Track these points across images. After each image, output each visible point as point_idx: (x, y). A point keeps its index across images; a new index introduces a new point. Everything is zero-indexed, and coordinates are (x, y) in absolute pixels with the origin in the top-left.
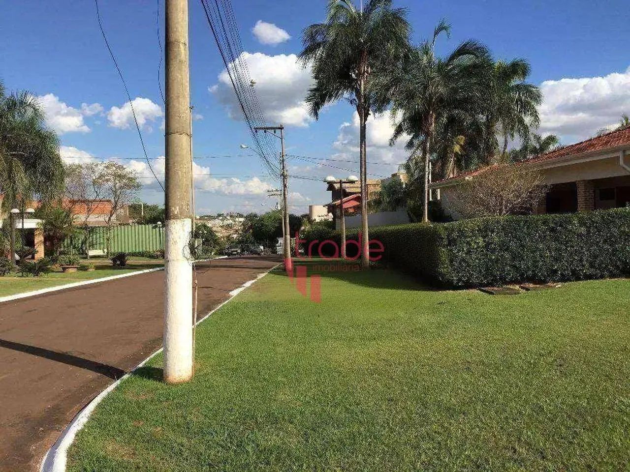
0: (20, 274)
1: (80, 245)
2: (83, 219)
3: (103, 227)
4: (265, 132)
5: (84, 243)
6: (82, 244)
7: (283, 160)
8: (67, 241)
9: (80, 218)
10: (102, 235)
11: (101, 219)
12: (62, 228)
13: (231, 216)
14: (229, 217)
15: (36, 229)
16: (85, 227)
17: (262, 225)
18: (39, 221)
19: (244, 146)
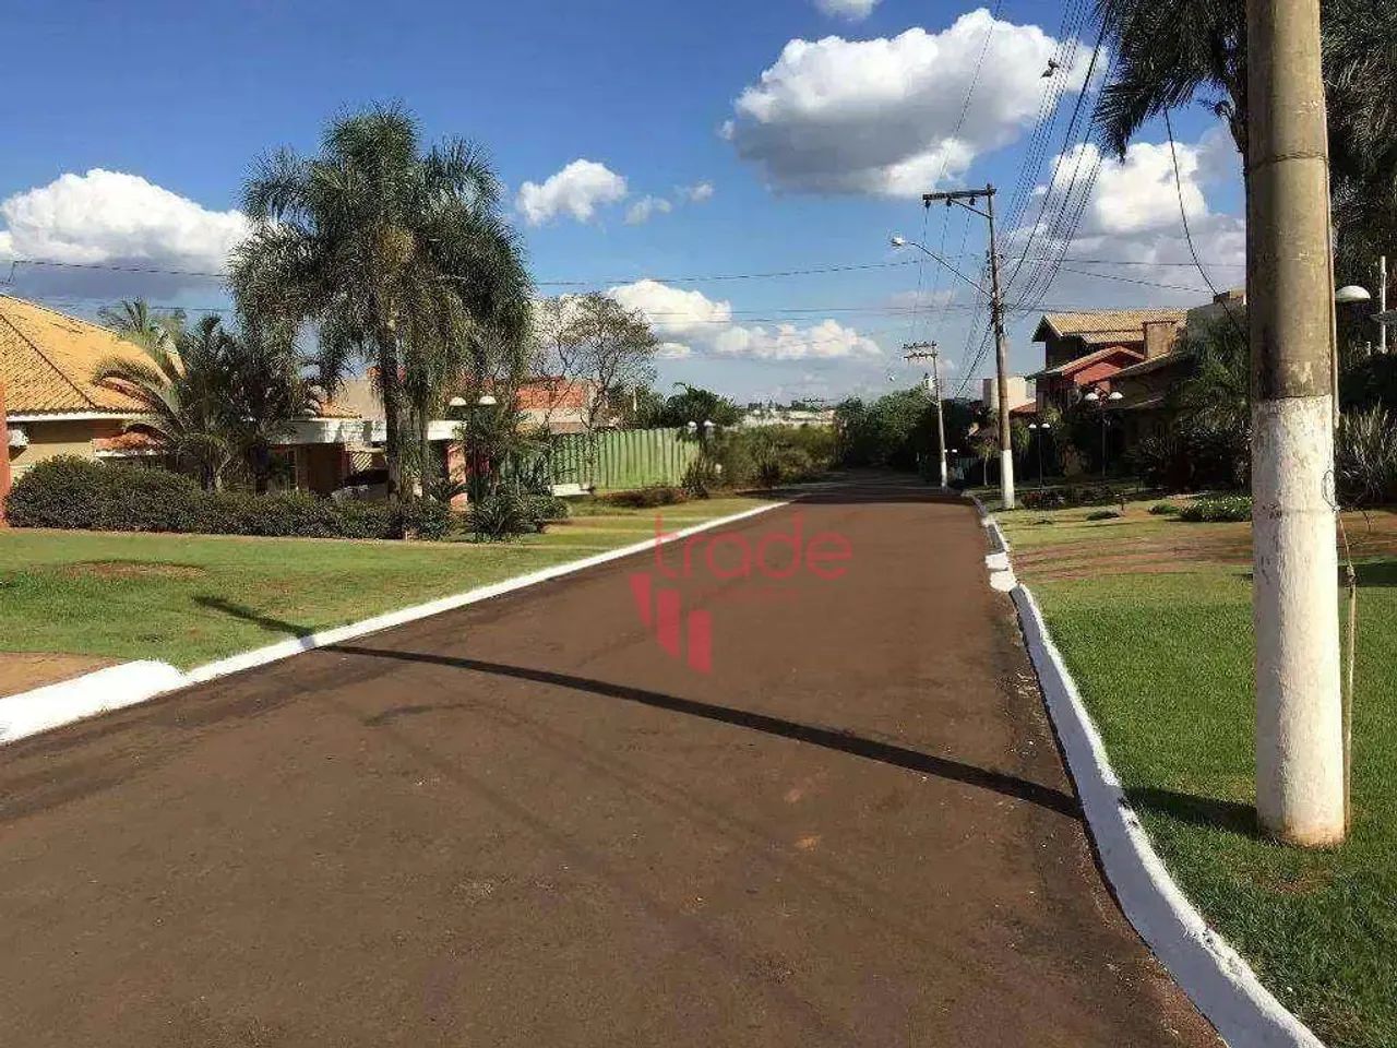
0: (472, 536)
1: (530, 473)
2: (541, 420)
3: (576, 435)
4: (949, 204)
5: (538, 468)
6: (535, 471)
7: (994, 268)
8: (506, 466)
9: (534, 417)
10: (573, 452)
11: (576, 418)
12: (498, 438)
13: (779, 408)
14: (773, 411)
15: (451, 441)
16: (544, 435)
17: (880, 425)
18: (457, 424)
19: (899, 240)
